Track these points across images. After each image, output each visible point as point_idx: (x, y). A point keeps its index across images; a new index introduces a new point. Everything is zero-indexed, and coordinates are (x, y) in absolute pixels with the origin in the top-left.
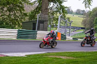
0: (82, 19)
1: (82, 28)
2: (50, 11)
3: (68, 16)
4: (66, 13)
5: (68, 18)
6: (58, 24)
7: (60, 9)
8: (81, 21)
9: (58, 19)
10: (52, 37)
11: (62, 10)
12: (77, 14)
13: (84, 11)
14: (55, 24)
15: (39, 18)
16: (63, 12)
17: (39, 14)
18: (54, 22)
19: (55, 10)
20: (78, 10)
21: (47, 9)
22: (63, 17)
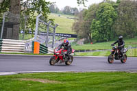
0: (73, 21)
1: (73, 36)
2: (23, 8)
3: (50, 16)
4: (48, 12)
5: (52, 20)
6: (36, 29)
7: (39, 6)
8: (72, 25)
9: (35, 21)
10: (66, 49)
11: (42, 7)
12: (65, 14)
13: (76, 9)
14: (30, 29)
15: (6, 18)
16: (43, 10)
17: (6, 13)
18: (29, 26)
19: (31, 6)
20: (67, 8)
21: (18, 5)
22: (44, 18)
